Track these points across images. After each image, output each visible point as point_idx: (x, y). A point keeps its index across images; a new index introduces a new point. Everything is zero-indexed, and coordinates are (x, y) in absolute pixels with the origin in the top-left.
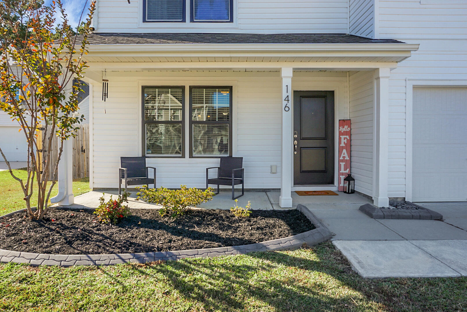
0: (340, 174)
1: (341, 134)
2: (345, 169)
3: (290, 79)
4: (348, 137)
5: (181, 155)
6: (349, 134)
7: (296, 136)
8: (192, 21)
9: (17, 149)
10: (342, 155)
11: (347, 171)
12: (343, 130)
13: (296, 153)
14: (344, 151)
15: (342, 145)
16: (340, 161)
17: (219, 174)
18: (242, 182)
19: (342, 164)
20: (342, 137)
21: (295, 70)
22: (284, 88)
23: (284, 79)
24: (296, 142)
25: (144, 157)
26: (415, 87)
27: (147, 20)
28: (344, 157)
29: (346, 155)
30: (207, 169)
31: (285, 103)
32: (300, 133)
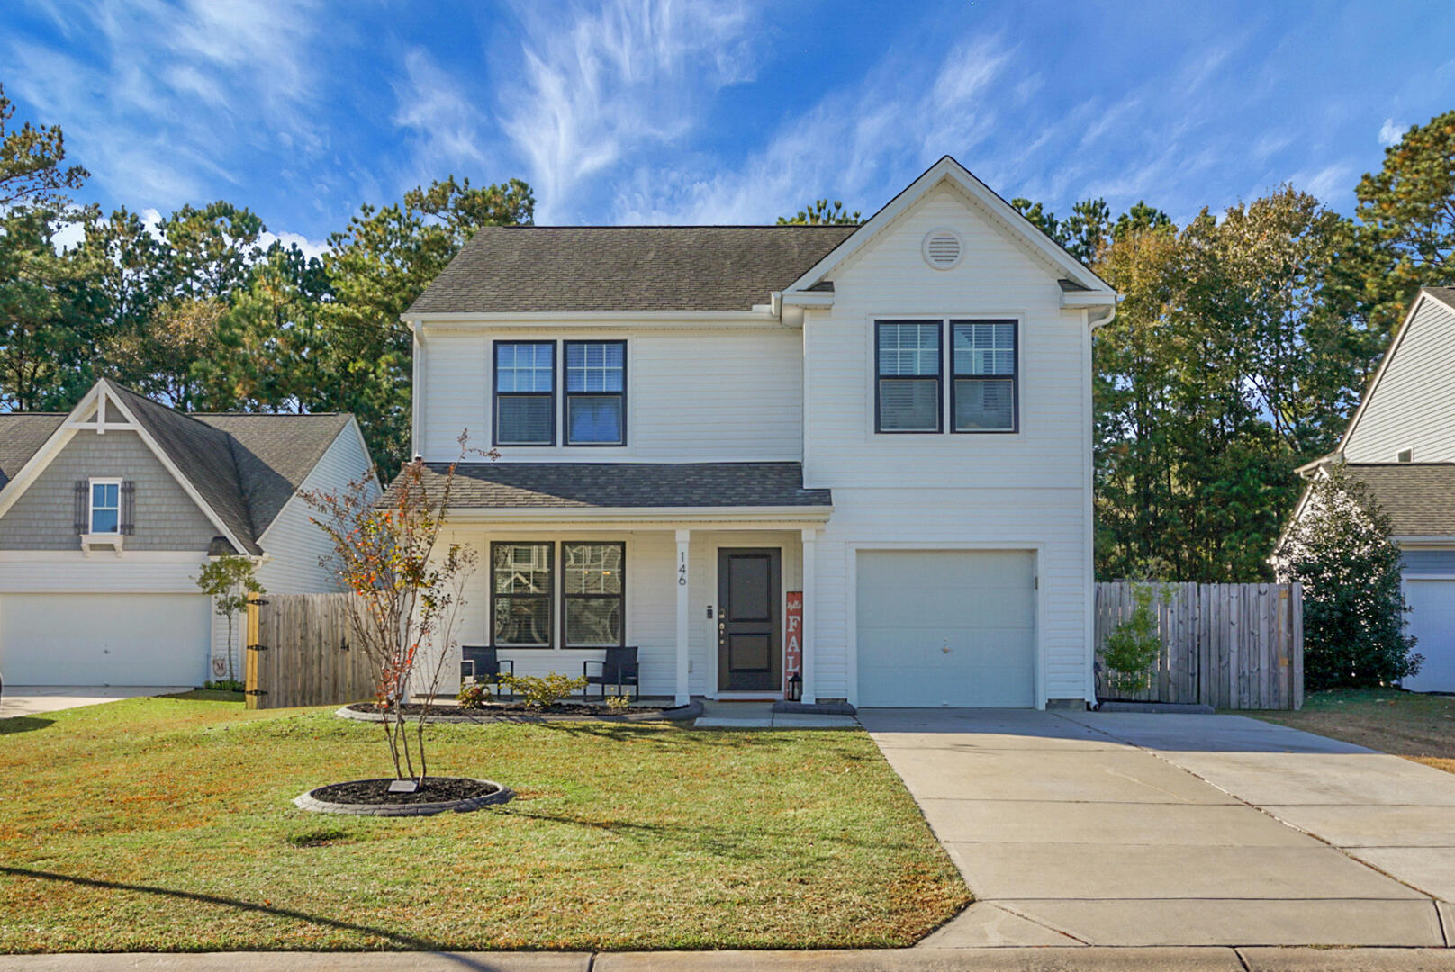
0: (787, 673)
1: (789, 613)
2: (794, 667)
3: (687, 545)
4: (798, 618)
5: (547, 645)
6: (800, 612)
7: (722, 616)
8: (565, 444)
9: (106, 652)
10: (791, 645)
11: (797, 669)
12: (792, 607)
13: (722, 642)
14: (794, 639)
15: (791, 629)
16: (788, 654)
17: (605, 670)
18: (635, 682)
19: (791, 659)
20: (791, 618)
21: (692, 533)
22: (679, 556)
23: (679, 545)
24: (722, 625)
25: (493, 648)
26: (859, 551)
27: (498, 443)
28: (793, 648)
29: (795, 645)
30: (585, 663)
31: (680, 574)
32: (729, 613)
